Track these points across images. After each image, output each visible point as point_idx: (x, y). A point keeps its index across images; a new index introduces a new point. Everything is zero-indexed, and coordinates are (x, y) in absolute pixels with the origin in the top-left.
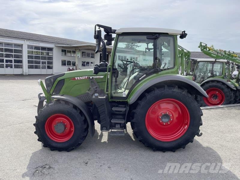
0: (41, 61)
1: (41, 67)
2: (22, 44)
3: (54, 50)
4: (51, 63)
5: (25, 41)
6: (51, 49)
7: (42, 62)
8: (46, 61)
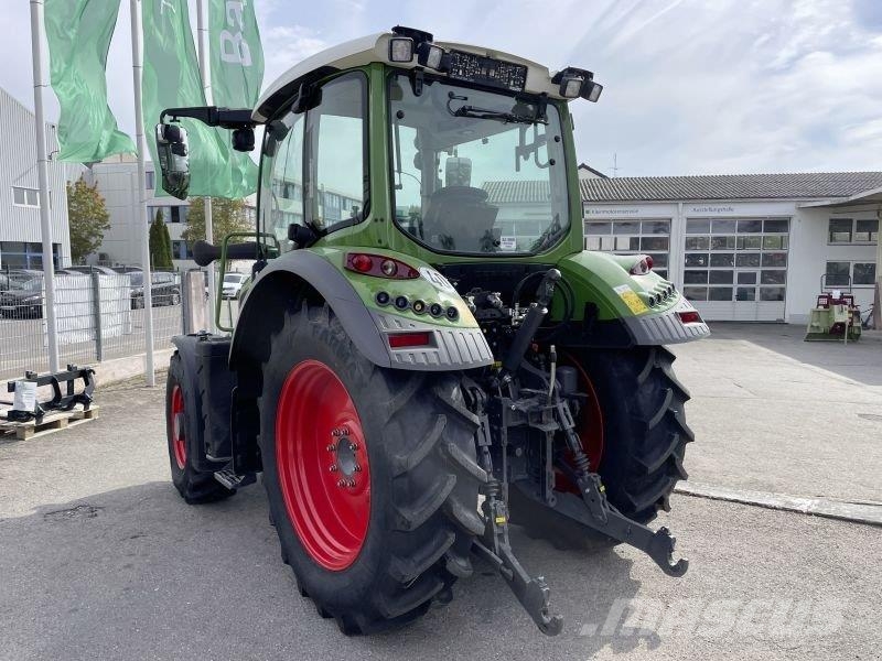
0: (737, 270)
1: (735, 293)
2: (669, 216)
3: (794, 226)
4: (781, 277)
5: (681, 205)
6: (779, 225)
7: (740, 275)
8: (758, 271)
